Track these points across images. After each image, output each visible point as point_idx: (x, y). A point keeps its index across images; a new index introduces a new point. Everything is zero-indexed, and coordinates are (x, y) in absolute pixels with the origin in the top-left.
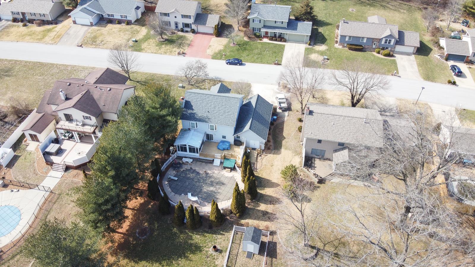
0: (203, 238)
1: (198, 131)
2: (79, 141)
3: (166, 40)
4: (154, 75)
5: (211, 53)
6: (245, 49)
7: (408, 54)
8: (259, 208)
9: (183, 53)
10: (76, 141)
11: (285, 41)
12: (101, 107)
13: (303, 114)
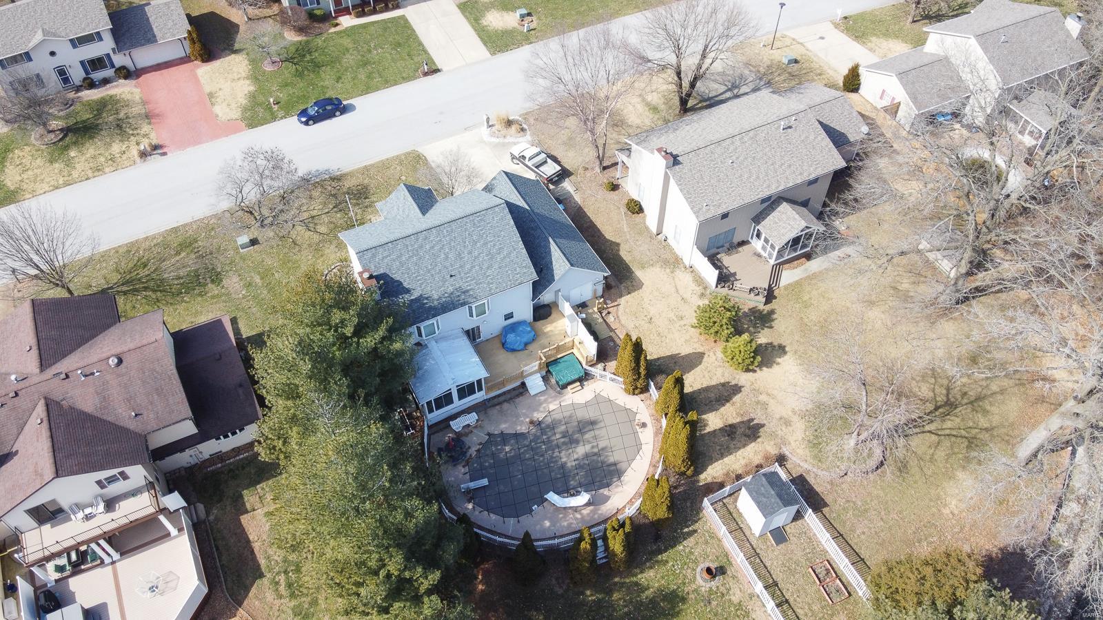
0: (663, 570)
1: (444, 338)
2: (116, 556)
3: (66, 131)
4: (131, 248)
5: (236, 114)
6: (317, 66)
8: (708, 430)
9: (155, 147)
10: (107, 560)
11: (398, 5)
12: (132, 425)
13: (605, 168)
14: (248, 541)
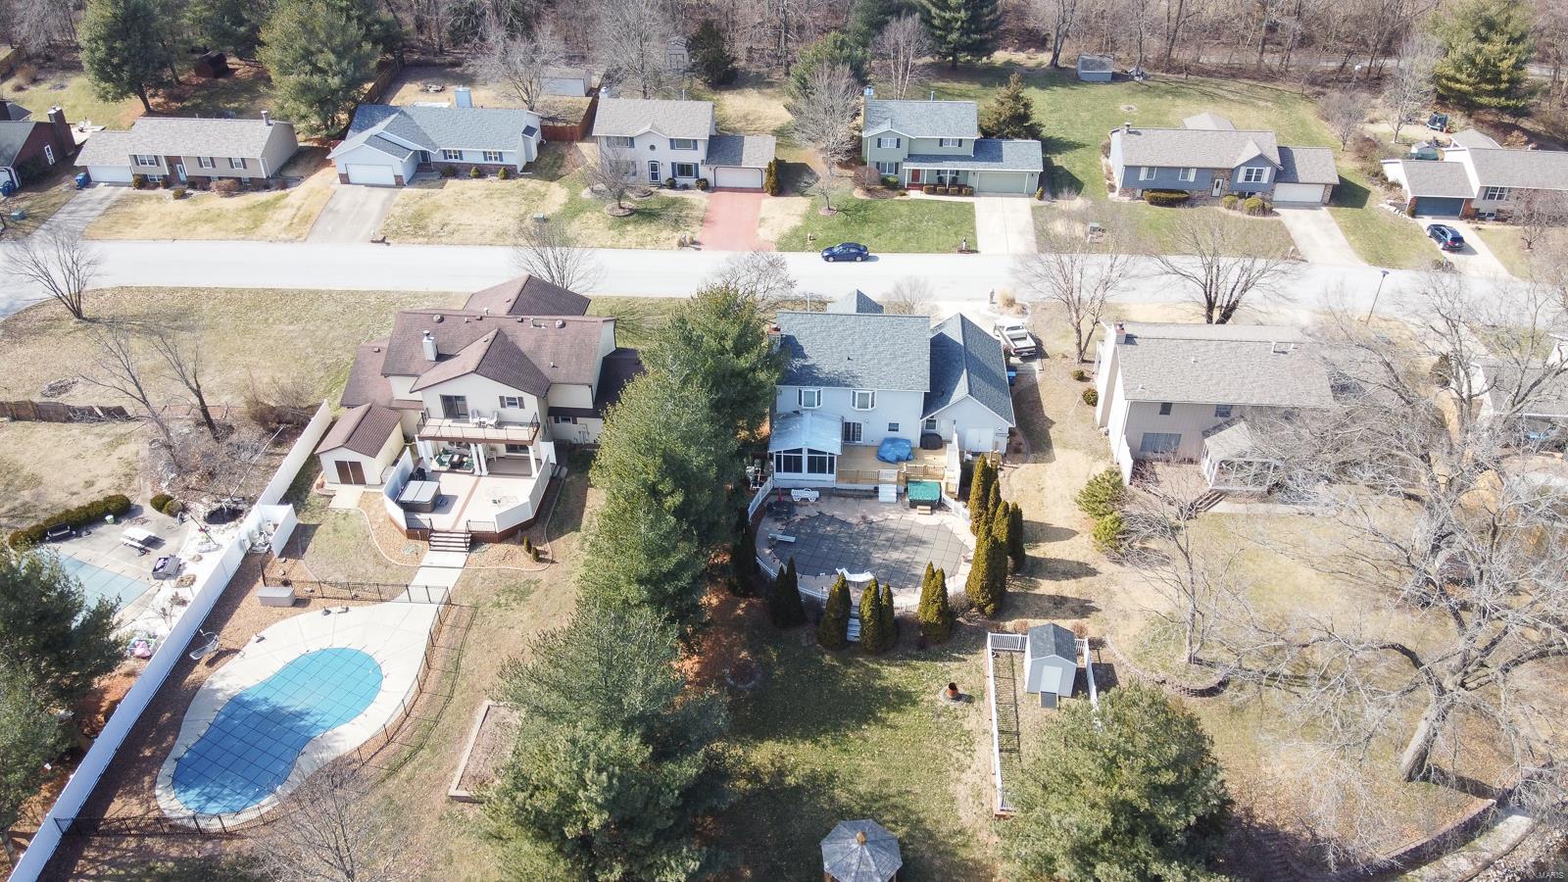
0: (910, 672)
1: (821, 416)
2: (485, 472)
3: (633, 212)
4: (630, 300)
5: (774, 238)
6: (866, 220)
7: (1311, 206)
8: (1037, 591)
9: (694, 243)
10: (477, 472)
11: (971, 193)
12: (547, 372)
13: (1084, 361)
14: (584, 505)
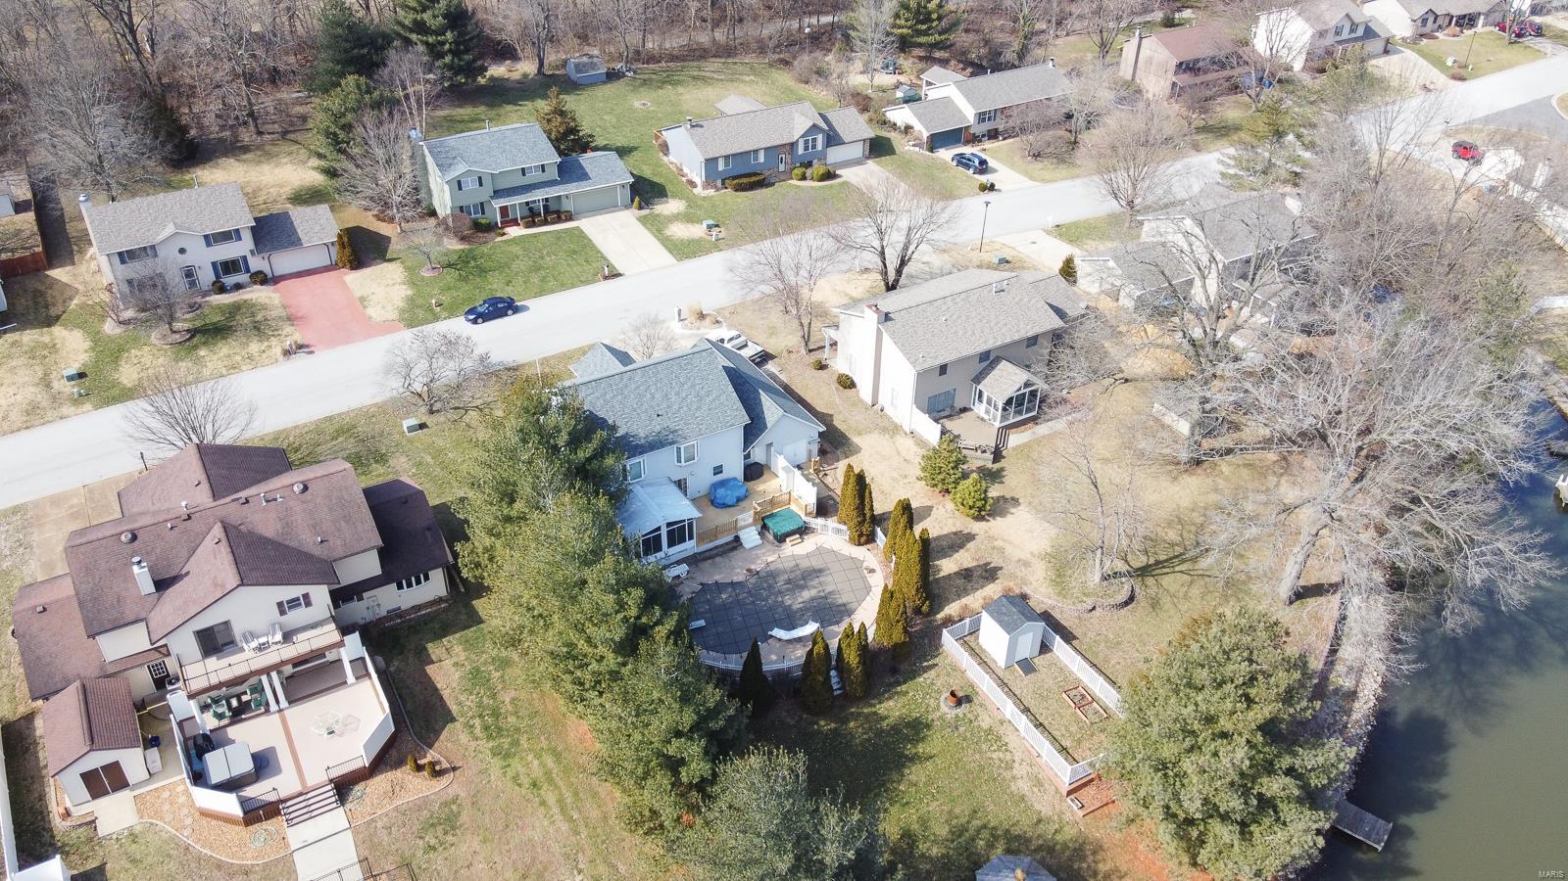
0: (903, 700)
1: (651, 485)
2: (287, 703)
3: (193, 333)
5: (393, 315)
6: (483, 271)
7: (858, 162)
8: (942, 574)
9: (300, 347)
10: (273, 707)
11: (570, 218)
12: (317, 551)
13: (810, 351)
14: (436, 689)
